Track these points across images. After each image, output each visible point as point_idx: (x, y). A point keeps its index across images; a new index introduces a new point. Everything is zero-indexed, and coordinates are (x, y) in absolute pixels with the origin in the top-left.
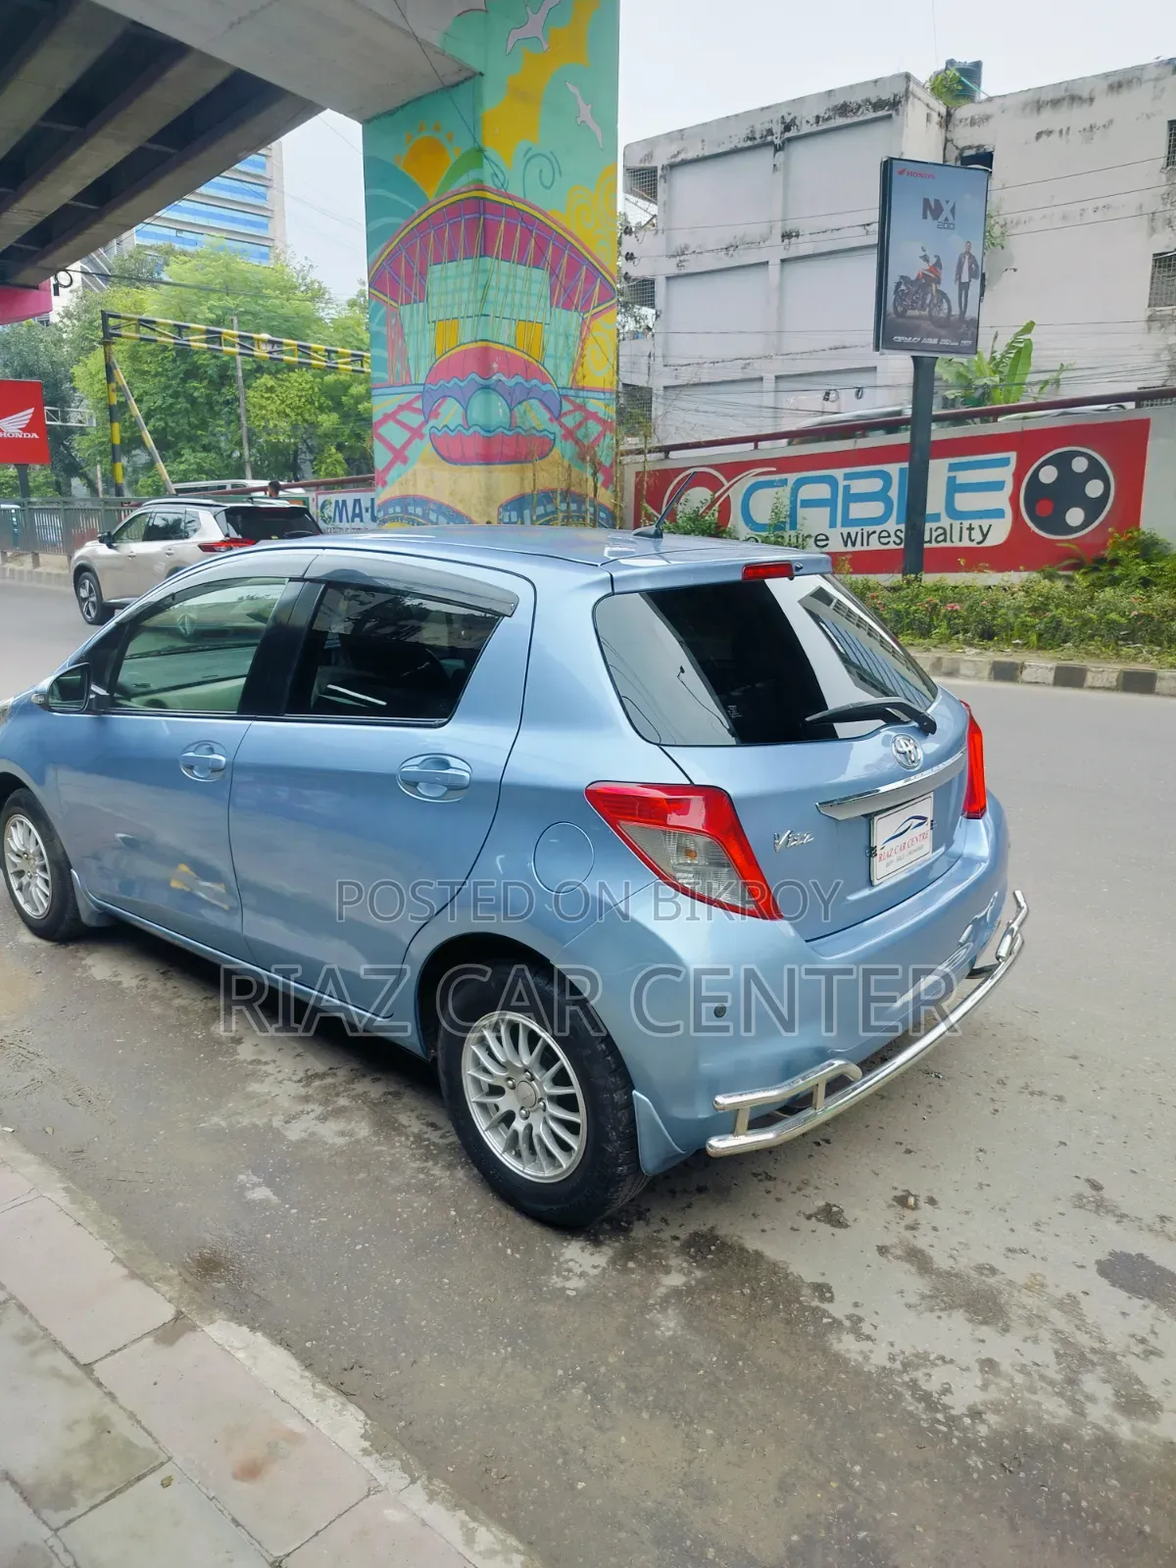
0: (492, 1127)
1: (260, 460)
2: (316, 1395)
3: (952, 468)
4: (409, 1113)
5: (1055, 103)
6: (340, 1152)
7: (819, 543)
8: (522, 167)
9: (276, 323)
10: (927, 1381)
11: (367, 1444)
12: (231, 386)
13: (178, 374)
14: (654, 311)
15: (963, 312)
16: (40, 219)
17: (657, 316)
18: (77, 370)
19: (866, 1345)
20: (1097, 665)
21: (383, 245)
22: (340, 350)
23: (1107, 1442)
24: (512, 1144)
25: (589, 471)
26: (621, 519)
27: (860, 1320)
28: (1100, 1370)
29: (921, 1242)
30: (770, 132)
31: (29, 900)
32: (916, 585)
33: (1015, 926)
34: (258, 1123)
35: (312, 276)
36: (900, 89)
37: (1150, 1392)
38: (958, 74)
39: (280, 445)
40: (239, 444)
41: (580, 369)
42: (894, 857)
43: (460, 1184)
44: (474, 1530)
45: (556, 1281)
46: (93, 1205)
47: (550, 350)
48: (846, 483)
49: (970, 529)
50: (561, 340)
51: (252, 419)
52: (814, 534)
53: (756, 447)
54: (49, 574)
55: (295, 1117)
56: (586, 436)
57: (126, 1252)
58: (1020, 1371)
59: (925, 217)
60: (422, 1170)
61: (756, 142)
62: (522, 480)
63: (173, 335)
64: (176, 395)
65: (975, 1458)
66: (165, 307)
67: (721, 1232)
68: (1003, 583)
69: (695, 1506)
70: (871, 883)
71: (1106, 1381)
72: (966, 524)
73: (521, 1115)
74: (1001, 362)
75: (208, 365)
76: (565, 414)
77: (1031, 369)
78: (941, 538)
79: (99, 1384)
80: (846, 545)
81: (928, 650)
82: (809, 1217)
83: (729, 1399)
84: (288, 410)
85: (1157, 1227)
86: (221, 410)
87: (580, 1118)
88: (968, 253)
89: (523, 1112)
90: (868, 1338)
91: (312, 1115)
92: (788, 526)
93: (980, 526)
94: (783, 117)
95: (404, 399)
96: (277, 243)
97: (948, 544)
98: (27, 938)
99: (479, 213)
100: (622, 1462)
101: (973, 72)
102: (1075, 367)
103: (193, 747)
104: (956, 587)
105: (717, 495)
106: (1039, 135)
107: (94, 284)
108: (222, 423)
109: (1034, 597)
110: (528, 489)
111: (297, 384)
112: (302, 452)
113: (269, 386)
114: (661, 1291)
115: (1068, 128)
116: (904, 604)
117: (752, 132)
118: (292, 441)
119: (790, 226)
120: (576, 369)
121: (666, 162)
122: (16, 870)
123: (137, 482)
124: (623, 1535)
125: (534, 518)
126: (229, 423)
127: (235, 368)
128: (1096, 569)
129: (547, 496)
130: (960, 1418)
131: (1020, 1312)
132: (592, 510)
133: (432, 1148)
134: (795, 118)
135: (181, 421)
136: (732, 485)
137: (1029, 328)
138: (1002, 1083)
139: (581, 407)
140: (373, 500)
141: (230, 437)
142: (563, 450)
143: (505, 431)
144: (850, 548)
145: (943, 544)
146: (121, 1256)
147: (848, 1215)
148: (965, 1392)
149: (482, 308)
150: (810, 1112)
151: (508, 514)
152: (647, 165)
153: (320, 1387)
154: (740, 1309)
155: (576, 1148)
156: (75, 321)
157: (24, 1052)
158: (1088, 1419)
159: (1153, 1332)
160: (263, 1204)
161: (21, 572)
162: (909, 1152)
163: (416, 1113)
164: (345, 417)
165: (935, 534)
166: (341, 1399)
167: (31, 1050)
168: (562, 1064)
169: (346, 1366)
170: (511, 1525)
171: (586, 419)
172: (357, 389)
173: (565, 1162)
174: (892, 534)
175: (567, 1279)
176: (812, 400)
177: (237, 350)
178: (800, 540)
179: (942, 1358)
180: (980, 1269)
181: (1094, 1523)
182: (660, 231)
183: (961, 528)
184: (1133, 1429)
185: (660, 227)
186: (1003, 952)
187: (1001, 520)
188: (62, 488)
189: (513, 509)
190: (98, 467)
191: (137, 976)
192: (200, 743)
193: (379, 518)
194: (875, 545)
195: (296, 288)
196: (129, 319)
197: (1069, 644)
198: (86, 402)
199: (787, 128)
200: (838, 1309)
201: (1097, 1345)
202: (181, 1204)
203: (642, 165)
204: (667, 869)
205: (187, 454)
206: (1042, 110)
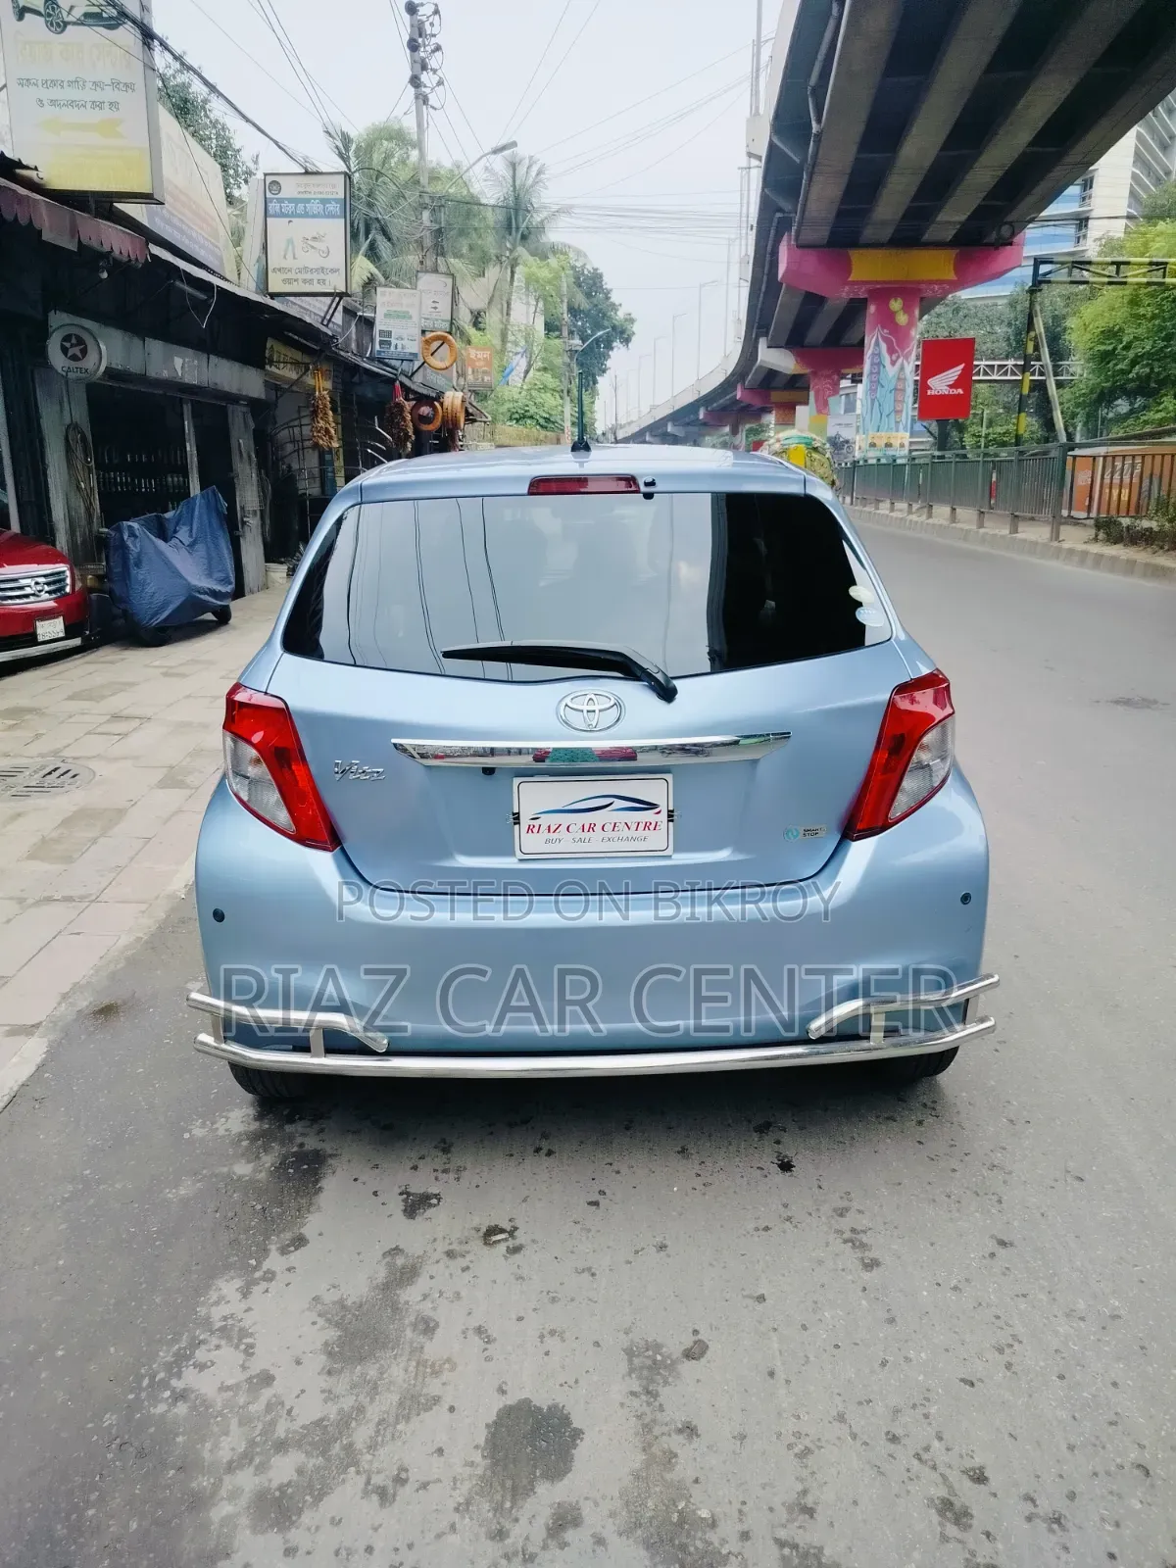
18: (1073, 323)
19: (234, 1296)
27: (269, 1280)
28: (317, 1461)
29: (432, 1269)
42: (564, 836)
58: (269, 1404)
65: (115, 1417)
67: (332, 1161)
71: (301, 1471)
82: (402, 1193)
90: (246, 1294)
148: (208, 1380)
179: (250, 1348)
190: (1077, 419)
196: (1062, 263)
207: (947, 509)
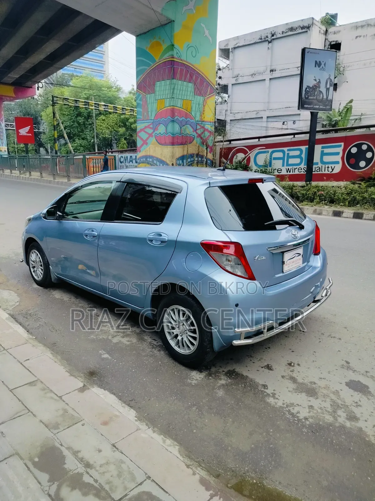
0: (172, 339)
1: (100, 143)
2: (122, 406)
3: (323, 148)
4: (148, 336)
5: (362, 26)
6: (128, 346)
7: (279, 171)
8: (186, 51)
9: (106, 99)
10: (293, 410)
11: (136, 419)
12: (91, 119)
13: (75, 115)
14: (227, 95)
15: (327, 98)
16: (33, 65)
17: (229, 97)
18: (43, 114)
19: (276, 401)
20: (367, 212)
21: (142, 75)
22: (126, 108)
23: (343, 427)
24: (178, 343)
25: (205, 147)
26: (215, 163)
27: (275, 394)
28: (343, 410)
29: (295, 375)
30: (267, 37)
31: (37, 275)
32: (309, 185)
33: (328, 287)
34: (105, 338)
35: (118, 83)
36: (310, 23)
37: (357, 415)
38: (330, 17)
39: (106, 138)
40: (94, 137)
41: (203, 115)
42: (290, 265)
43: (162, 355)
44: (165, 440)
45: (189, 381)
46: (59, 357)
47: (194, 109)
48: (288, 152)
49: (328, 167)
50: (197, 105)
51: (98, 130)
52: (277, 169)
53: (259, 140)
54: (34, 179)
55: (115, 336)
56: (204, 136)
57: (69, 369)
58: (320, 409)
59: (315, 66)
60: (151, 351)
61: (262, 40)
62: (184, 150)
63: (74, 103)
64: (74, 122)
65: (305, 429)
66: (70, 93)
67: (236, 370)
68: (338, 185)
69: (226, 437)
70: (283, 272)
71: (344, 412)
72: (327, 166)
73: (180, 335)
74: (342, 112)
75: (84, 112)
76: (198, 129)
77: (352, 115)
78: (319, 170)
79: (64, 401)
80: (287, 172)
81: (312, 206)
82: (262, 367)
83: (237, 412)
84: (109, 127)
85: (365, 374)
86: (88, 126)
87: (197, 336)
88: (329, 78)
89: (181, 334)
90: (277, 399)
91: (120, 336)
92: (269, 166)
93: (331, 167)
94: (271, 32)
95: (146, 124)
96: (106, 73)
97: (321, 172)
98: (36, 286)
99: (172, 65)
100: (206, 426)
101: (335, 17)
102: (366, 114)
103: (88, 230)
104: (322, 186)
105: (246, 156)
106: (357, 37)
107: (49, 86)
108: (88, 131)
109: (348, 190)
110: (185, 153)
111: (112, 118)
112: (113, 140)
113: (103, 119)
114: (219, 385)
115: (367, 35)
116: (305, 191)
117: (261, 37)
118: (110, 136)
119: (273, 68)
120: (202, 115)
121: (233, 47)
122: (33, 266)
123: (61, 149)
124: (206, 443)
125: (187, 163)
126: (90, 131)
127: (93, 113)
128: (369, 181)
129: (192, 156)
130: (301, 419)
131: (322, 394)
132: (205, 160)
133: (154, 346)
134: (275, 32)
135: (75, 130)
136: (251, 152)
137: (351, 101)
138: (323, 334)
139: (203, 127)
140: (136, 156)
141: (90, 135)
142: (197, 141)
143: (179, 135)
144: (289, 173)
145: (319, 172)
146: (68, 370)
147: (274, 367)
148: (303, 413)
149: (172, 95)
150: (262, 335)
151: (179, 161)
152: (226, 48)
153: (123, 405)
154: (241, 390)
155: (195, 344)
156: (42, 98)
157: (37, 317)
158: (338, 421)
159: (360, 401)
160: (107, 359)
161: (26, 178)
162: (293, 352)
163: (150, 336)
164: (127, 129)
165: (316, 169)
166: (130, 408)
167: (39, 317)
168: (192, 320)
169: (130, 400)
170: (175, 440)
171: (204, 131)
172: (131, 120)
173: (193, 348)
174: (303, 169)
175: (192, 380)
176: (279, 125)
177: (93, 108)
178: (273, 170)
179: (298, 405)
180: (311, 383)
181: (336, 446)
182: (230, 69)
183: (325, 167)
184: (351, 425)
185: (230, 68)
186: (324, 295)
187: (338, 165)
188: (37, 151)
189: (180, 160)
190: (49, 144)
191: (68, 298)
192: (90, 229)
193: (138, 162)
194: (297, 172)
195: (112, 87)
196: (60, 98)
197: (358, 205)
198: (45, 124)
199: (273, 36)
200: (269, 391)
201: (343, 403)
202: (84, 358)
203: (225, 48)
204: (223, 265)
205: (77, 140)
206: (358, 29)
207: (9, 171)
